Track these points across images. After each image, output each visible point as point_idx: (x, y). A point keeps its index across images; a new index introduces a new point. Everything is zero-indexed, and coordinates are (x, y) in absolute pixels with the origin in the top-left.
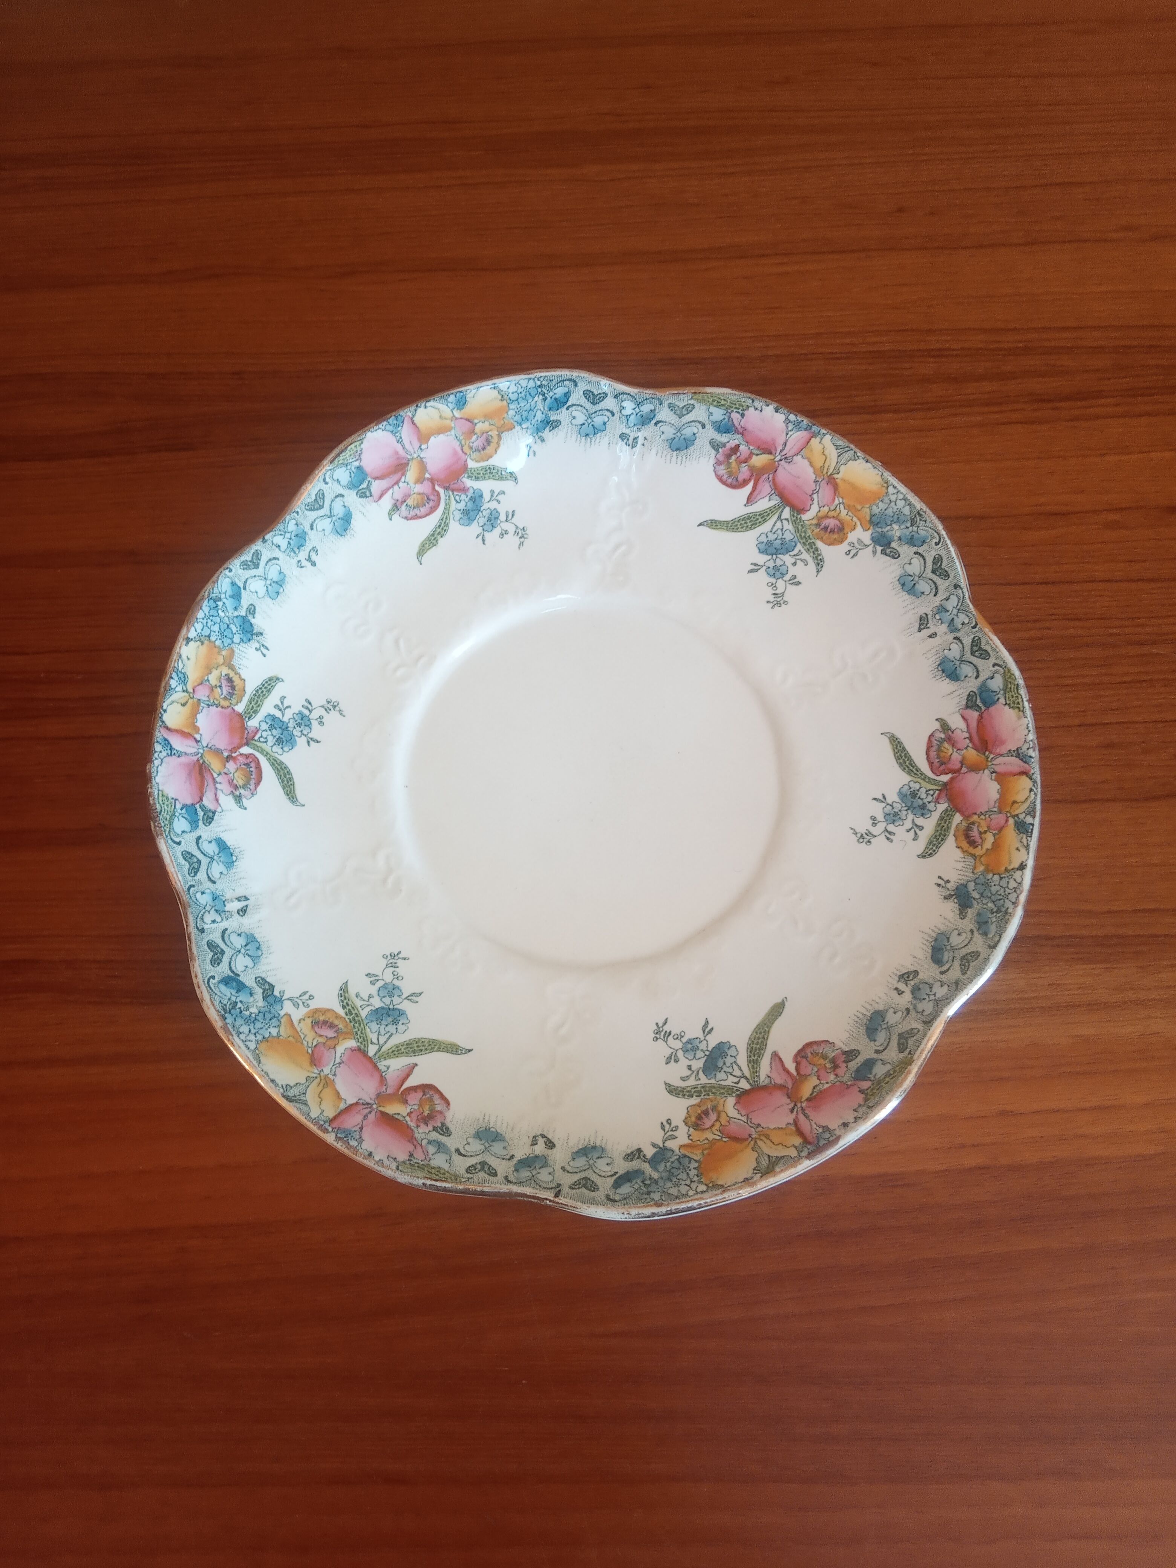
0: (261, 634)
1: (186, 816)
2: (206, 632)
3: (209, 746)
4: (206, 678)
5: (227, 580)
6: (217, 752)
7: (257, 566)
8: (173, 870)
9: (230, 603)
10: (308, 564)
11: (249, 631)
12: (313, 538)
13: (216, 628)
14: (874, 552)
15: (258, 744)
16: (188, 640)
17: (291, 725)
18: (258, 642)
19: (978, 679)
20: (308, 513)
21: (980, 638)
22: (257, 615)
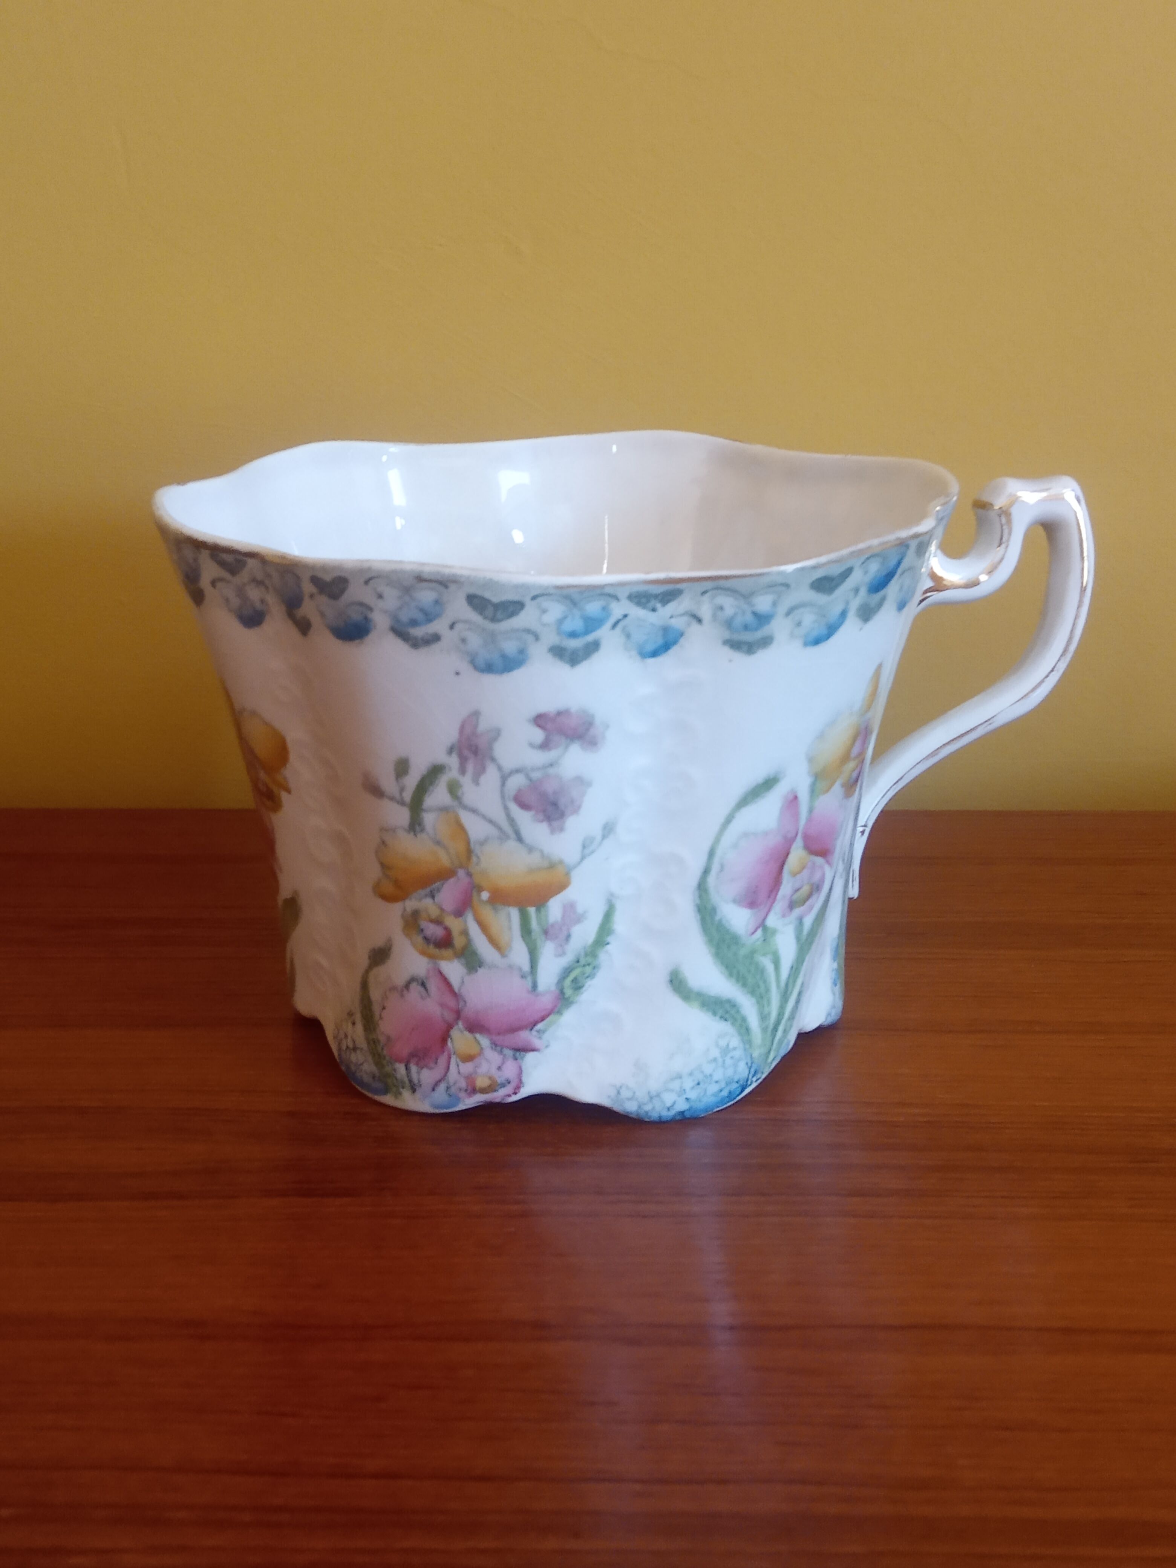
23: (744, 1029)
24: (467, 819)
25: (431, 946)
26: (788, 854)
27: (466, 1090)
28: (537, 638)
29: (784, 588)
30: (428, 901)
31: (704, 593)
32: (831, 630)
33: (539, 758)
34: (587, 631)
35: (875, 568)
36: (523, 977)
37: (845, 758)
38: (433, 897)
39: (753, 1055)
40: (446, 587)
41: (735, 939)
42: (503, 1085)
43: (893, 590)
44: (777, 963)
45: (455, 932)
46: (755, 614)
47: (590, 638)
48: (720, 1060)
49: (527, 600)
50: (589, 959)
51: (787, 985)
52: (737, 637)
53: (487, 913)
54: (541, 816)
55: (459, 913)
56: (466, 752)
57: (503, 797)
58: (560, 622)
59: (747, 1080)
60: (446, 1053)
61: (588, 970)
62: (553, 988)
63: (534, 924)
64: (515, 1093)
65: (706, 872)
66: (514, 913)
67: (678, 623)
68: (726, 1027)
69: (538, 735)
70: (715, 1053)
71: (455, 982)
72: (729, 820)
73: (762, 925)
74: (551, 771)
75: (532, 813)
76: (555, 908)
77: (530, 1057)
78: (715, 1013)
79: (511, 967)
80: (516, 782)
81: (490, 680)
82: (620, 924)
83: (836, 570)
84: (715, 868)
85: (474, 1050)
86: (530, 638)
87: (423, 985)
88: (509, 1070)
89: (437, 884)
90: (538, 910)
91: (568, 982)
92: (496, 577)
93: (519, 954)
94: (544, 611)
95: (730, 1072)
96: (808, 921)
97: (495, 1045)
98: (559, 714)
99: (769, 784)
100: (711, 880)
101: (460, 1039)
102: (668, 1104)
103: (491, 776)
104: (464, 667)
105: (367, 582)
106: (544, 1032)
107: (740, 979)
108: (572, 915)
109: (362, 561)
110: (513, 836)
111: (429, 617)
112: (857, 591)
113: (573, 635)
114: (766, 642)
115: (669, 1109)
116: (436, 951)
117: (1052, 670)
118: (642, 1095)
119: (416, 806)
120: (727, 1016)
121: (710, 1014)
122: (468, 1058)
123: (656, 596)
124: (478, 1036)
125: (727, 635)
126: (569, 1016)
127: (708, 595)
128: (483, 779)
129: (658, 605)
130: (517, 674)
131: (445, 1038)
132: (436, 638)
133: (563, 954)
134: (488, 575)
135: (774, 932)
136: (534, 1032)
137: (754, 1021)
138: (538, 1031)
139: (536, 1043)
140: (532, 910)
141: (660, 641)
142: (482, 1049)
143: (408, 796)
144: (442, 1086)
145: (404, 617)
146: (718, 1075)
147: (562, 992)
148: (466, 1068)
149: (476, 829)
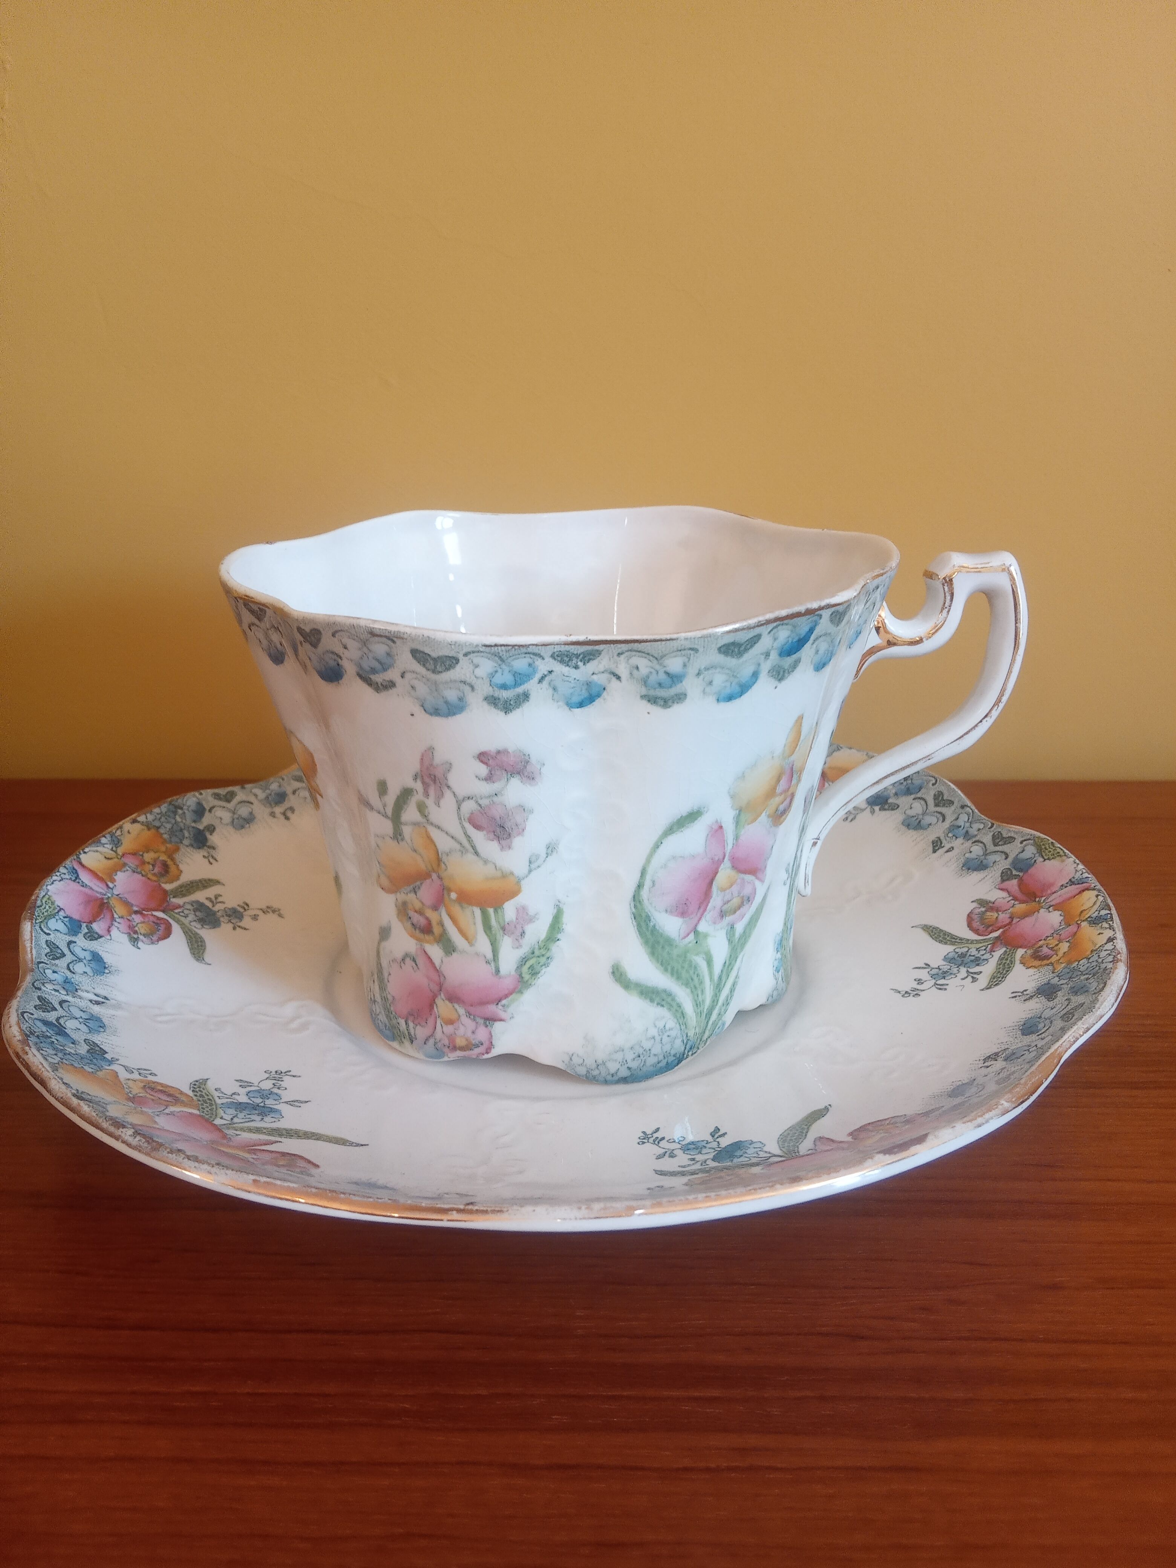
0: (214, 848)
1: (67, 924)
2: (157, 824)
3: (120, 896)
4: (141, 853)
5: (194, 799)
6: (127, 903)
7: (229, 801)
8: (28, 944)
9: (189, 816)
10: (282, 817)
11: (200, 840)
12: (292, 800)
13: (169, 826)
14: (873, 812)
15: (177, 916)
16: (134, 821)
17: (219, 914)
18: (208, 853)
19: (1008, 859)
20: (292, 781)
21: (999, 832)
22: (215, 834)
23: (679, 1013)
24: (434, 833)
25: (417, 931)
26: (716, 873)
27: (449, 1047)
28: (473, 688)
29: (692, 652)
30: (412, 896)
31: (619, 654)
32: (744, 689)
33: (485, 788)
34: (516, 684)
35: (784, 634)
36: (488, 962)
37: (771, 793)
38: (415, 893)
39: (689, 1035)
40: (394, 642)
41: (669, 942)
42: (477, 1046)
43: (807, 652)
44: (709, 962)
45: (434, 923)
46: (667, 673)
47: (520, 690)
48: (658, 1038)
49: (461, 656)
50: (543, 951)
51: (720, 978)
52: (652, 693)
53: (456, 909)
54: (492, 836)
55: (435, 908)
56: (427, 780)
57: (460, 819)
58: (492, 675)
59: (684, 1054)
60: (433, 1016)
61: (543, 960)
62: (513, 973)
63: (493, 922)
64: (487, 1053)
65: (640, 886)
66: (477, 912)
67: (598, 679)
68: (663, 1012)
69: (483, 770)
70: (653, 1032)
71: (437, 963)
72: (657, 846)
73: (695, 931)
74: (495, 799)
75: (485, 832)
76: (510, 910)
77: (497, 1025)
78: (652, 1000)
79: (477, 954)
80: (469, 807)
81: (437, 721)
82: (569, 924)
83: (743, 637)
84: (648, 883)
85: (454, 1016)
86: (467, 689)
87: (414, 960)
88: (482, 1034)
89: (418, 883)
90: (496, 911)
91: (525, 969)
92: (432, 635)
93: (483, 944)
94: (477, 666)
95: (667, 1048)
96: (739, 928)
97: (469, 1014)
98: (499, 752)
99: (693, 816)
100: (645, 893)
101: (443, 1007)
102: (613, 1071)
103: (448, 800)
104: (417, 710)
105: (333, 635)
106: (508, 1006)
107: (676, 974)
108: (525, 916)
109: (330, 616)
110: (471, 849)
111: (385, 668)
112: (767, 655)
113: (504, 687)
114: (680, 698)
115: (613, 1076)
116: (421, 936)
117: (986, 716)
118: (590, 1062)
119: (396, 818)
120: (664, 1003)
121: (648, 1000)
122: (450, 1022)
123: (577, 656)
124: (456, 1006)
125: (644, 691)
126: (528, 996)
127: (622, 657)
128: (442, 802)
129: (580, 664)
130: (458, 718)
131: (432, 1004)
132: (391, 685)
133: (519, 946)
134: (426, 634)
135: (706, 936)
136: (500, 1006)
137: (688, 1007)
138: (503, 1006)
139: (502, 1015)
140: (491, 911)
141: (585, 694)
142: (459, 1016)
143: (389, 811)
144: (431, 1041)
145: (366, 665)
146: (657, 1049)
147: (521, 976)
148: (449, 1029)
149: (443, 843)
